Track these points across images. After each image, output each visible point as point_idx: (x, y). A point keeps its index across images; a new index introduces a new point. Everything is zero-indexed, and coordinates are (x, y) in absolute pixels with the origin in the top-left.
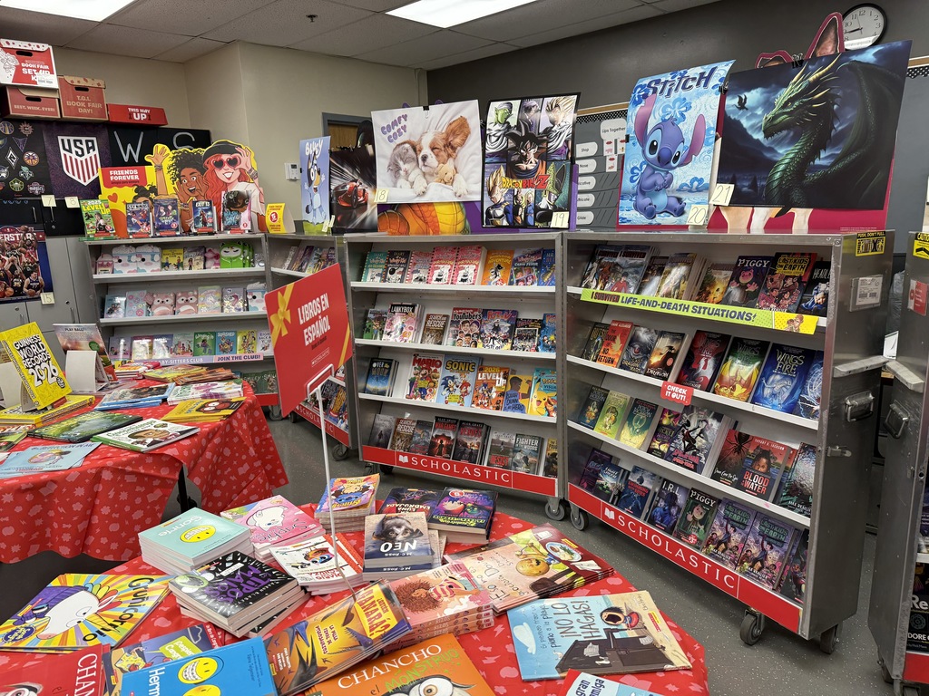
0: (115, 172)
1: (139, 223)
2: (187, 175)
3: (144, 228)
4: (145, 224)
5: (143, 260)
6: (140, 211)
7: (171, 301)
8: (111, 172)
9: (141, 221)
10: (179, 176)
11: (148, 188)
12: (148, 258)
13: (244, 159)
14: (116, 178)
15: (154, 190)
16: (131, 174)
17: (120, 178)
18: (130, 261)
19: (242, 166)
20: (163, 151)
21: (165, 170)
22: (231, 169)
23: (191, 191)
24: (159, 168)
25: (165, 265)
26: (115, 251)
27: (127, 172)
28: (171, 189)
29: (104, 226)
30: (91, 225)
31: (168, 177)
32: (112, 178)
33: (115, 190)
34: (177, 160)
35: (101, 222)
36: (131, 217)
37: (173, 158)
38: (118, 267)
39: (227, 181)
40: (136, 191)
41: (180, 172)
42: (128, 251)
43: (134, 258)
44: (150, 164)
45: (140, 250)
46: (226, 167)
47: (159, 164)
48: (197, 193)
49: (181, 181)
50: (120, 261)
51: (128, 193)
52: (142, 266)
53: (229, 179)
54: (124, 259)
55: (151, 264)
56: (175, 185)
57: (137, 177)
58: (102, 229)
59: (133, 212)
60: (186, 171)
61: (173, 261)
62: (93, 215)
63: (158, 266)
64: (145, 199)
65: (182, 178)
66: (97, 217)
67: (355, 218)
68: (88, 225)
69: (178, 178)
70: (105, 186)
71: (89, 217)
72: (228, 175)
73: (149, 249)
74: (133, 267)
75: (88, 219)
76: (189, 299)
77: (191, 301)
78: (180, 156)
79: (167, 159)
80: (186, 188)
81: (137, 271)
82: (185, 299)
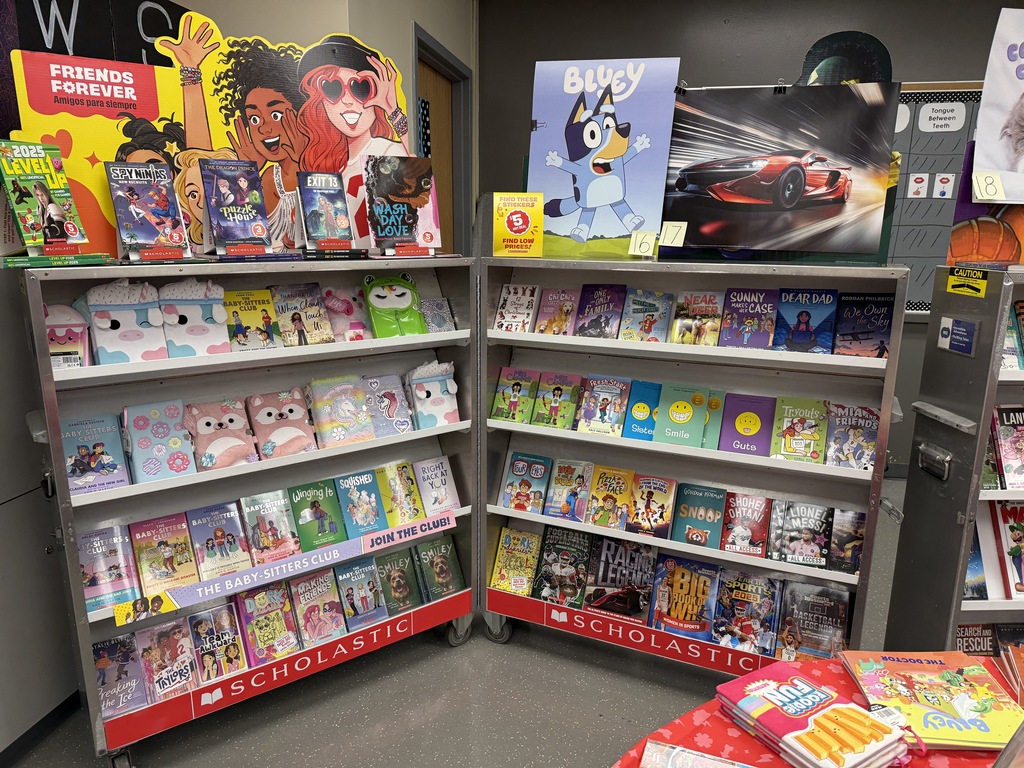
0: (67, 71)
1: (153, 220)
2: (262, 105)
3: (166, 236)
4: (168, 222)
5: (183, 320)
6: (148, 187)
7: (241, 422)
8: (54, 69)
9: (154, 213)
10: (240, 105)
11: (160, 127)
12: (194, 314)
13: (382, 86)
14: (69, 88)
15: (175, 132)
16: (112, 80)
17: (80, 89)
18: (145, 323)
19: (379, 100)
20: (204, 34)
21: (208, 86)
22: (357, 106)
23: (269, 146)
24: (192, 77)
25: (237, 331)
26: (95, 298)
27: (102, 75)
28: (219, 136)
29: (60, 224)
30: (31, 221)
31: (214, 104)
32: (55, 86)
33: (64, 121)
34: (238, 63)
35: (52, 211)
36: (126, 202)
37: (230, 55)
38: (106, 341)
39: (347, 131)
40: (127, 131)
41: (244, 94)
42: (136, 296)
43: (155, 316)
44: (167, 62)
45: (169, 293)
46: (348, 98)
47: (191, 66)
48: (282, 154)
49: (245, 120)
50: (115, 325)
51: (104, 135)
52: (180, 336)
53: (353, 127)
54: (128, 320)
55: (205, 330)
56: (232, 128)
57: (130, 93)
58: (56, 231)
59: (131, 189)
60: (259, 96)
61: (253, 319)
62: (31, 189)
63: (221, 336)
64: (150, 154)
65: (249, 111)
66: (39, 198)
67: (788, 227)
68: (24, 220)
69: (238, 108)
70: (33, 104)
71: (23, 195)
72: (352, 118)
73: (198, 292)
74: (154, 341)
75: (20, 201)
76: (285, 410)
77: (291, 417)
78: (246, 55)
79: (214, 57)
80: (257, 138)
81: (169, 350)
82: (275, 412)
